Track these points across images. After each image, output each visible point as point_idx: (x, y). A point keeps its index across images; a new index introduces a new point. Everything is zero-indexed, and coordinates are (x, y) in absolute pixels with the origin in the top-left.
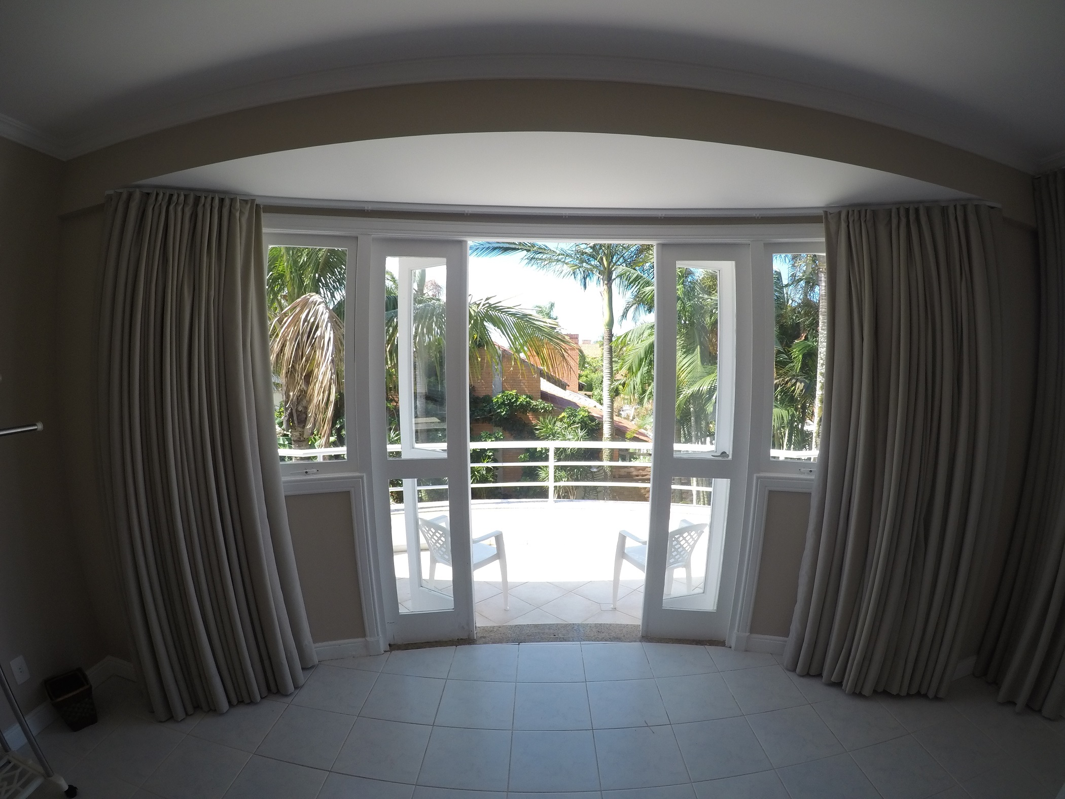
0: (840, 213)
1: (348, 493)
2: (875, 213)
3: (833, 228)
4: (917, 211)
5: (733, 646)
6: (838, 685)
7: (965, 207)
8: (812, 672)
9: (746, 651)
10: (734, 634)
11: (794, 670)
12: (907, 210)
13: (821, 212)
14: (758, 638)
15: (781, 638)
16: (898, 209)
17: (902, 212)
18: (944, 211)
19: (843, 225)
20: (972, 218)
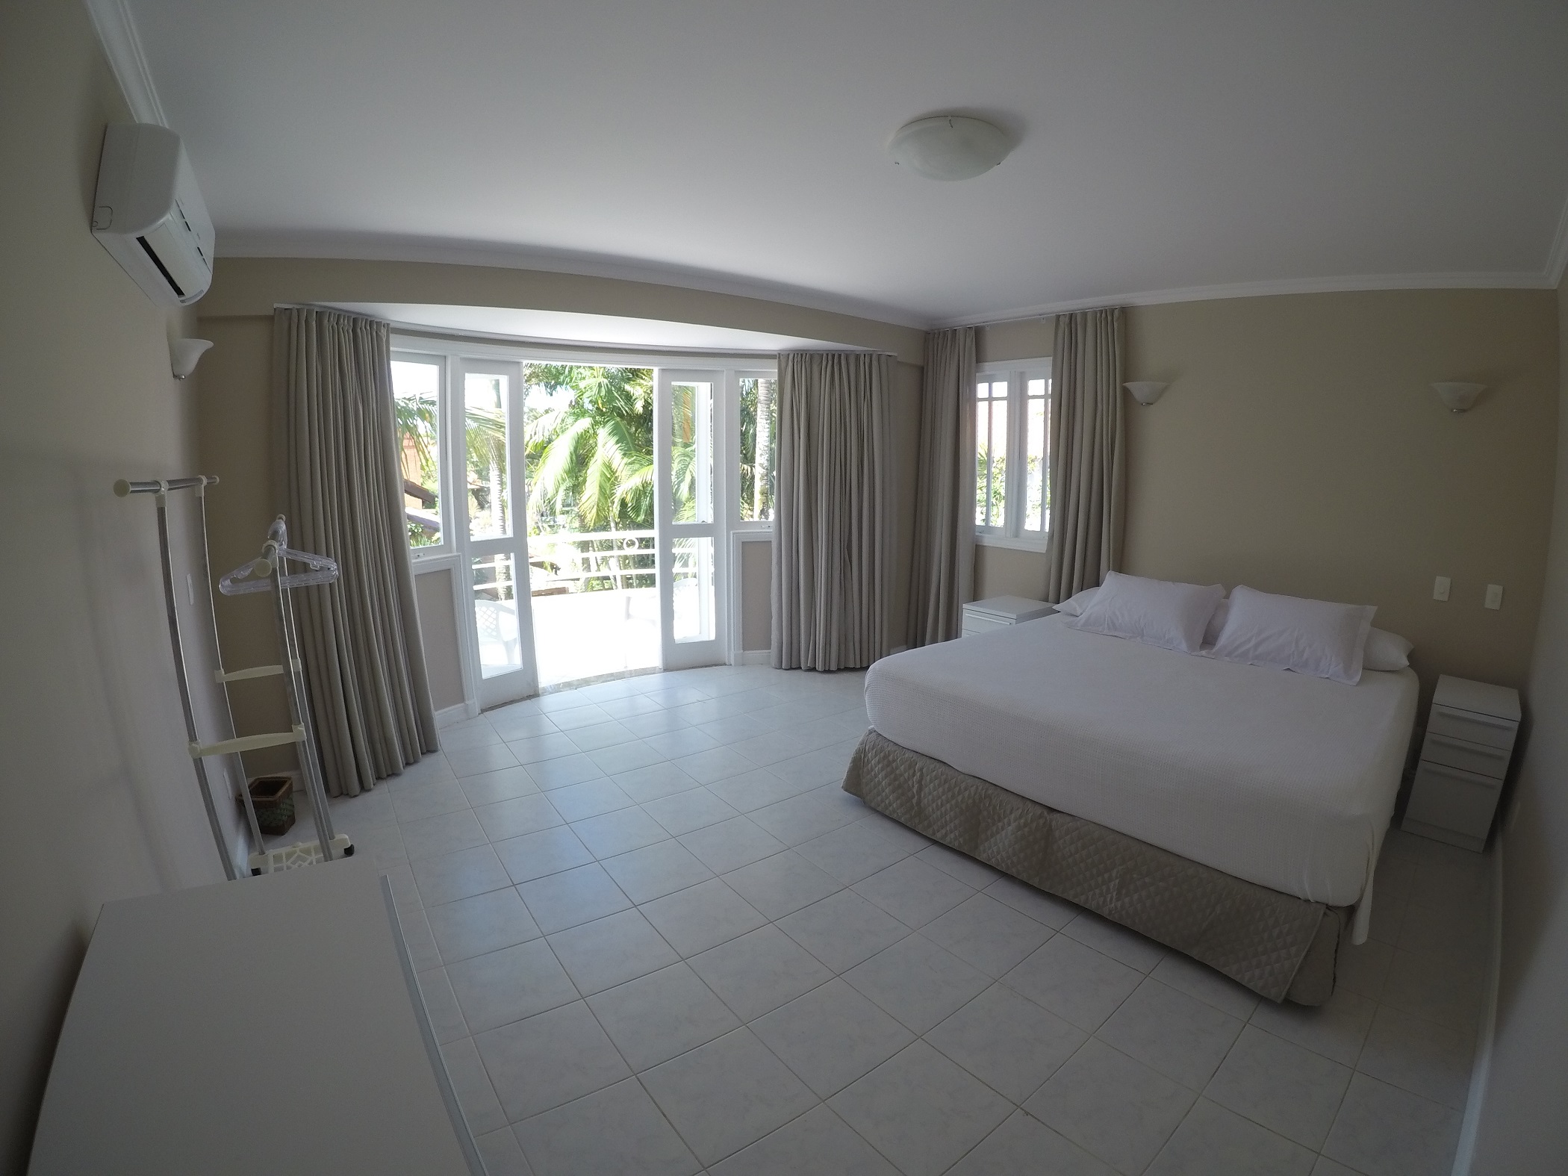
0: (789, 354)
1: (449, 570)
2: (812, 356)
3: (783, 365)
4: (840, 356)
5: (732, 663)
6: (813, 669)
7: (871, 356)
8: (794, 666)
9: (743, 665)
10: (730, 651)
11: (781, 668)
12: (833, 356)
13: (776, 353)
14: (750, 653)
15: (767, 651)
16: (827, 354)
17: (830, 357)
18: (857, 357)
19: (790, 364)
20: (875, 363)
